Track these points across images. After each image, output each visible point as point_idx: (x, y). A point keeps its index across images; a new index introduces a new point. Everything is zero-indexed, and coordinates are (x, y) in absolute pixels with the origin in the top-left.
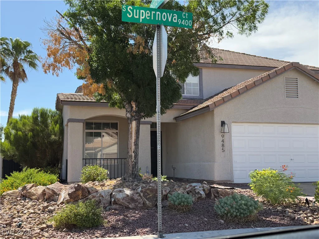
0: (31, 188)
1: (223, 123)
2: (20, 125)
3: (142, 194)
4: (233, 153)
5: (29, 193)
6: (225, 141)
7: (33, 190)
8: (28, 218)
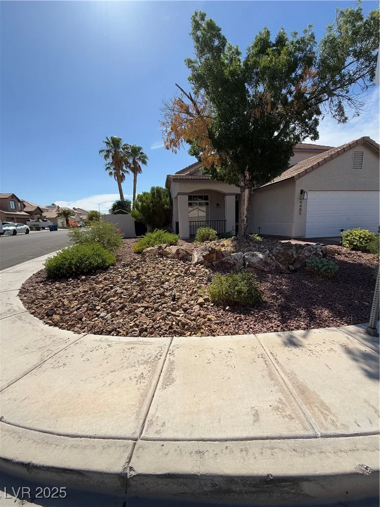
0: (165, 248)
1: (302, 192)
2: (144, 198)
3: (274, 258)
4: (307, 215)
5: (165, 251)
6: (302, 205)
7: (167, 249)
8: (175, 283)
